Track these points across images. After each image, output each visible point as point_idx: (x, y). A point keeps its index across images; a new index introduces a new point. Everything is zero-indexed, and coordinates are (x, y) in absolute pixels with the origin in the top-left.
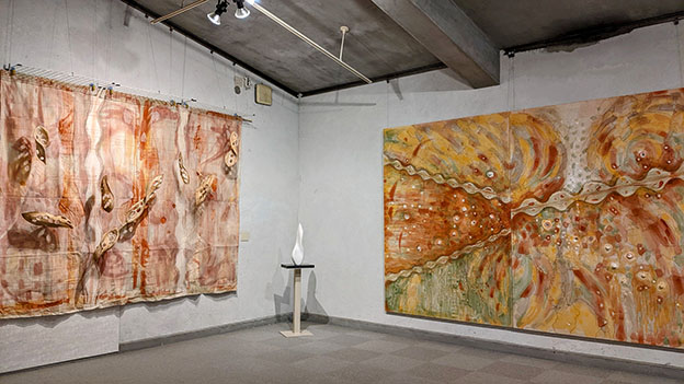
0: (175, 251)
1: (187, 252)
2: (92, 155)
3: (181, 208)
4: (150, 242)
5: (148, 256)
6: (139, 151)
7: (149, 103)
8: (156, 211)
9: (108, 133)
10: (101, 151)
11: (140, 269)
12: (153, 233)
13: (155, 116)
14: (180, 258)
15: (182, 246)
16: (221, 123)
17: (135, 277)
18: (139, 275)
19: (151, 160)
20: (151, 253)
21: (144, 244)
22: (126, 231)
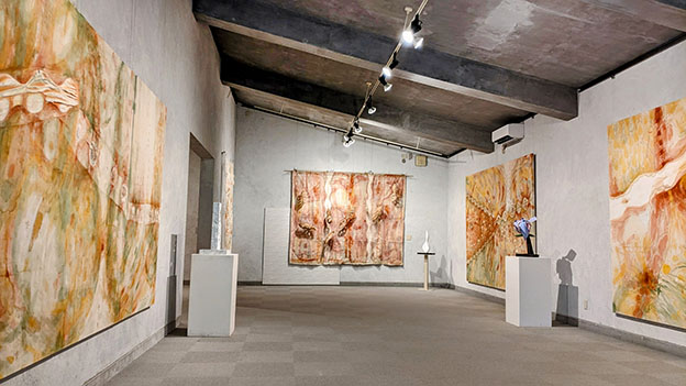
0: (366, 242)
1: (372, 244)
2: (327, 200)
3: (369, 222)
4: (354, 238)
5: (352, 244)
6: (348, 197)
7: (353, 175)
8: (356, 223)
9: (334, 190)
10: (331, 198)
11: (349, 249)
12: (354, 233)
13: (356, 180)
14: (369, 246)
15: (370, 240)
16: (392, 179)
17: (346, 253)
18: (348, 252)
19: (354, 201)
20: (354, 243)
21: (351, 238)
22: (342, 232)
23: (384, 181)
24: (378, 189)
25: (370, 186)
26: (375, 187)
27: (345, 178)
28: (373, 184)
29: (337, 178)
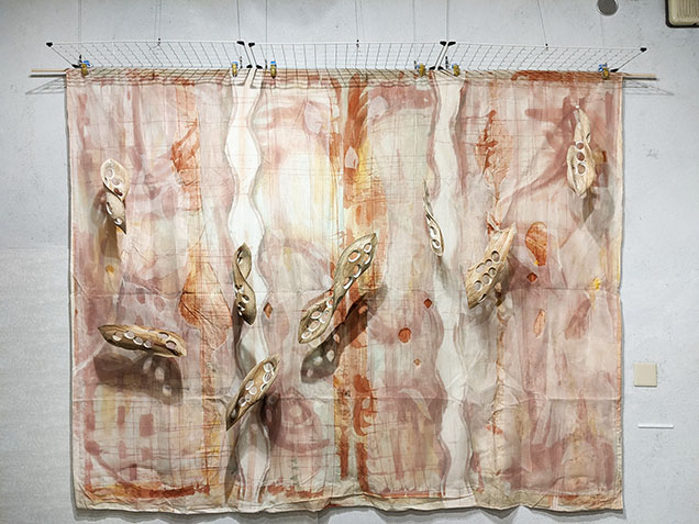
0: (438, 404)
1: (469, 413)
2: (241, 204)
3: (449, 308)
4: (378, 382)
5: (372, 412)
6: (341, 190)
7: (359, 81)
8: (388, 314)
9: (272, 159)
10: (260, 197)
11: (354, 438)
13: (375, 107)
15: (456, 395)
17: (343, 455)
18: (352, 453)
19: (371, 206)
20: (379, 406)
21: (362, 385)
22: (319, 360)
23: (514, 104)
24: (487, 146)
25: (444, 132)
26: (472, 136)
27: (322, 96)
28: (459, 123)
29: (283, 96)
